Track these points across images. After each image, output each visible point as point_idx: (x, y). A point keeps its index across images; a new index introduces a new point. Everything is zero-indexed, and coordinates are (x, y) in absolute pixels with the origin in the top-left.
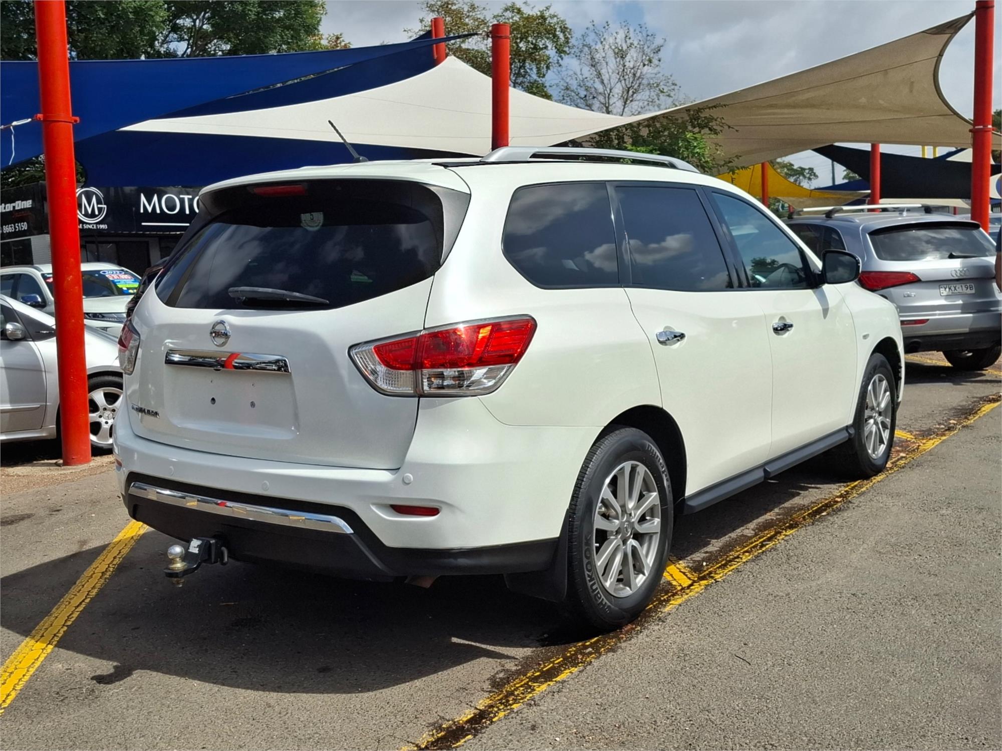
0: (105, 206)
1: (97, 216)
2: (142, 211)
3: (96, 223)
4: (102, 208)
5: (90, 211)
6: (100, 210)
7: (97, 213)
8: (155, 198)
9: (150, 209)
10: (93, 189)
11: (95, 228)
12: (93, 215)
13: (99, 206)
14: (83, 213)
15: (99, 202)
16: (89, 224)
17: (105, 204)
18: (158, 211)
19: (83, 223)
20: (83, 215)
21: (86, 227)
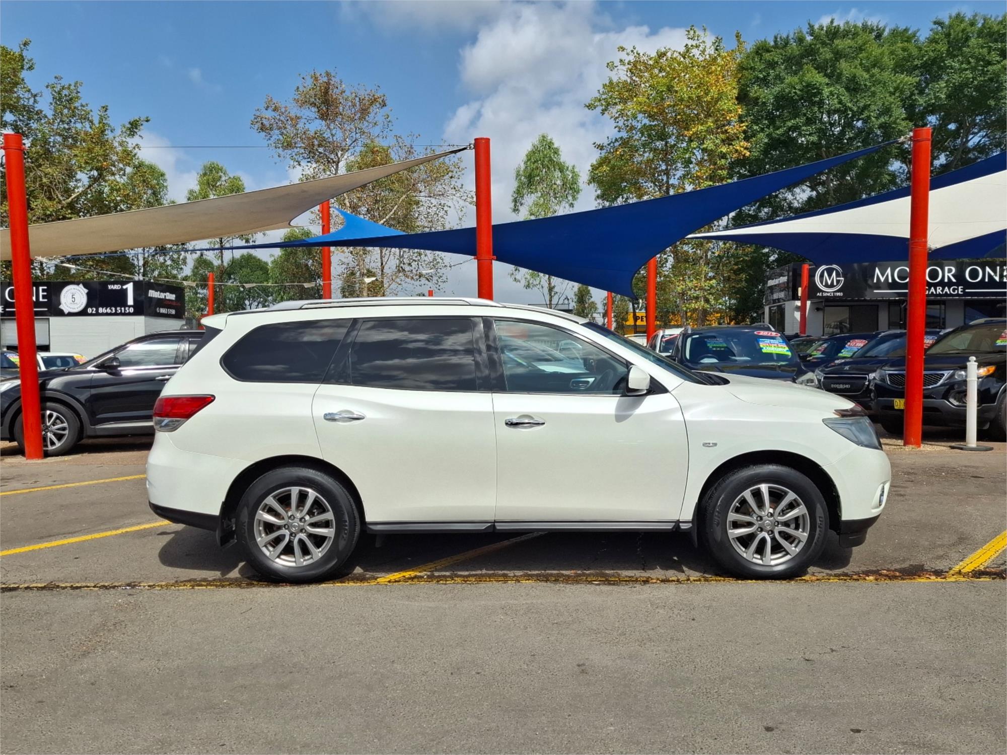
0: (843, 279)
1: (835, 286)
2: (875, 281)
3: (834, 292)
4: (839, 280)
5: (829, 282)
6: (838, 282)
7: (835, 284)
8: (889, 271)
9: (882, 279)
10: (834, 266)
11: (832, 295)
12: (832, 286)
13: (838, 279)
14: (824, 284)
15: (838, 275)
16: (828, 292)
17: (843, 277)
18: (890, 281)
19: (823, 292)
20: (824, 286)
21: (825, 294)
